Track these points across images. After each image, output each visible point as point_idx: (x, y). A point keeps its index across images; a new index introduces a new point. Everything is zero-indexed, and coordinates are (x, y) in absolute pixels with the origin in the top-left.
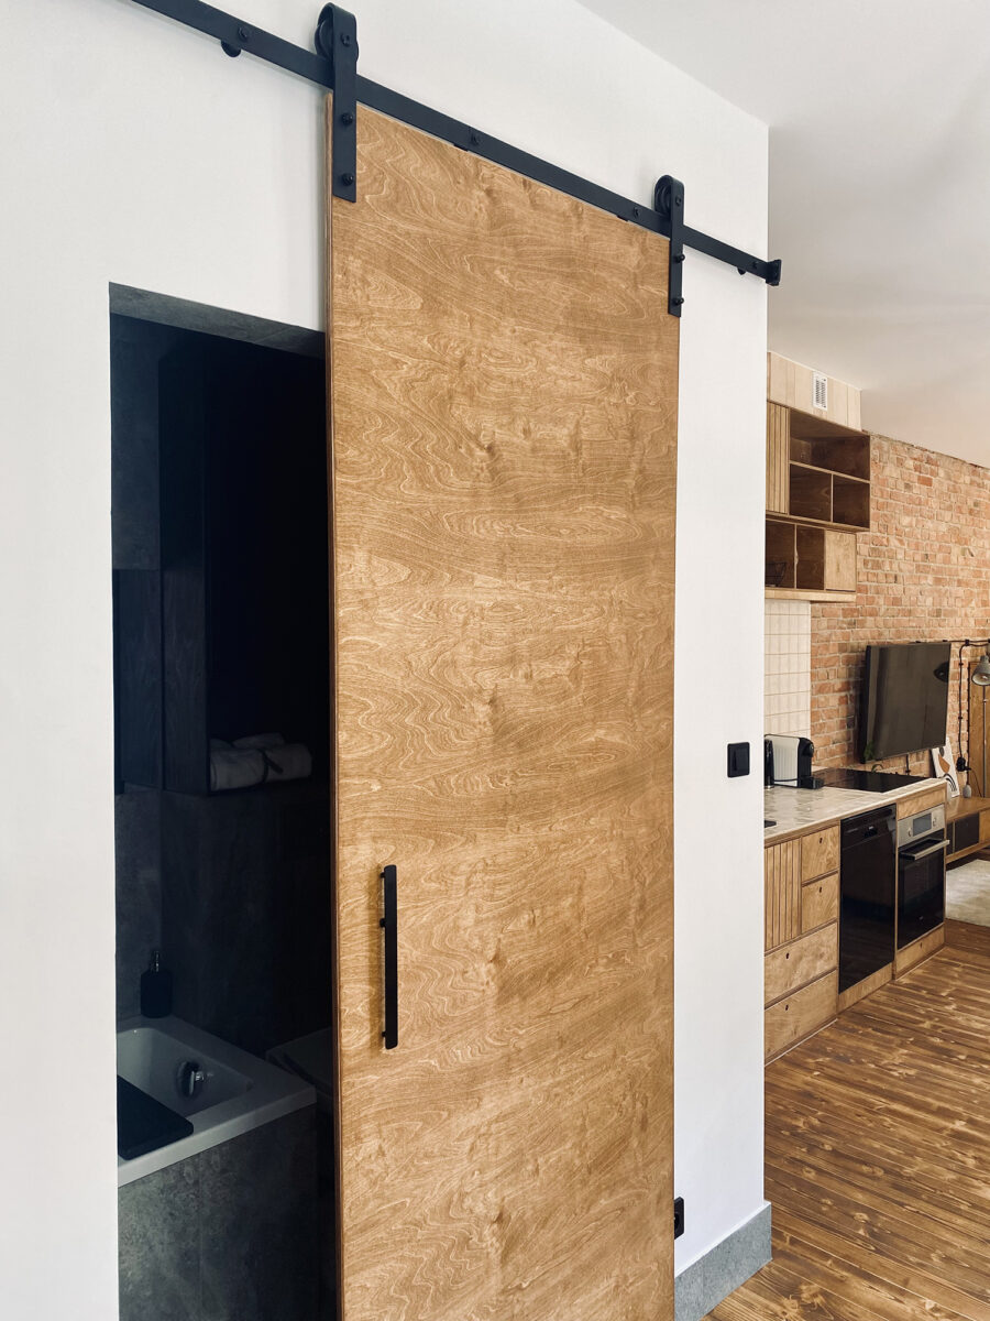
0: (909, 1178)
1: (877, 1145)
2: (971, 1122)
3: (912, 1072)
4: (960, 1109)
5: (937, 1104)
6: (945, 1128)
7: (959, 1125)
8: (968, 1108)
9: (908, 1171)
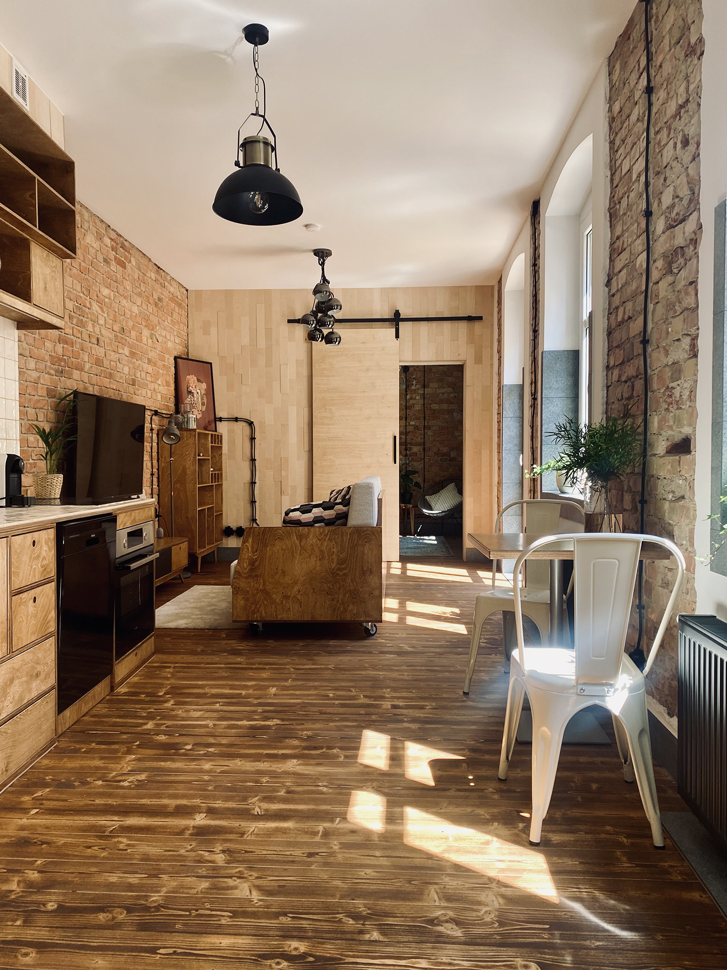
0: (158, 908)
1: (113, 878)
2: (211, 812)
3: (143, 777)
4: (197, 801)
5: (173, 803)
6: (187, 828)
7: (200, 820)
8: (205, 797)
9: (155, 898)
